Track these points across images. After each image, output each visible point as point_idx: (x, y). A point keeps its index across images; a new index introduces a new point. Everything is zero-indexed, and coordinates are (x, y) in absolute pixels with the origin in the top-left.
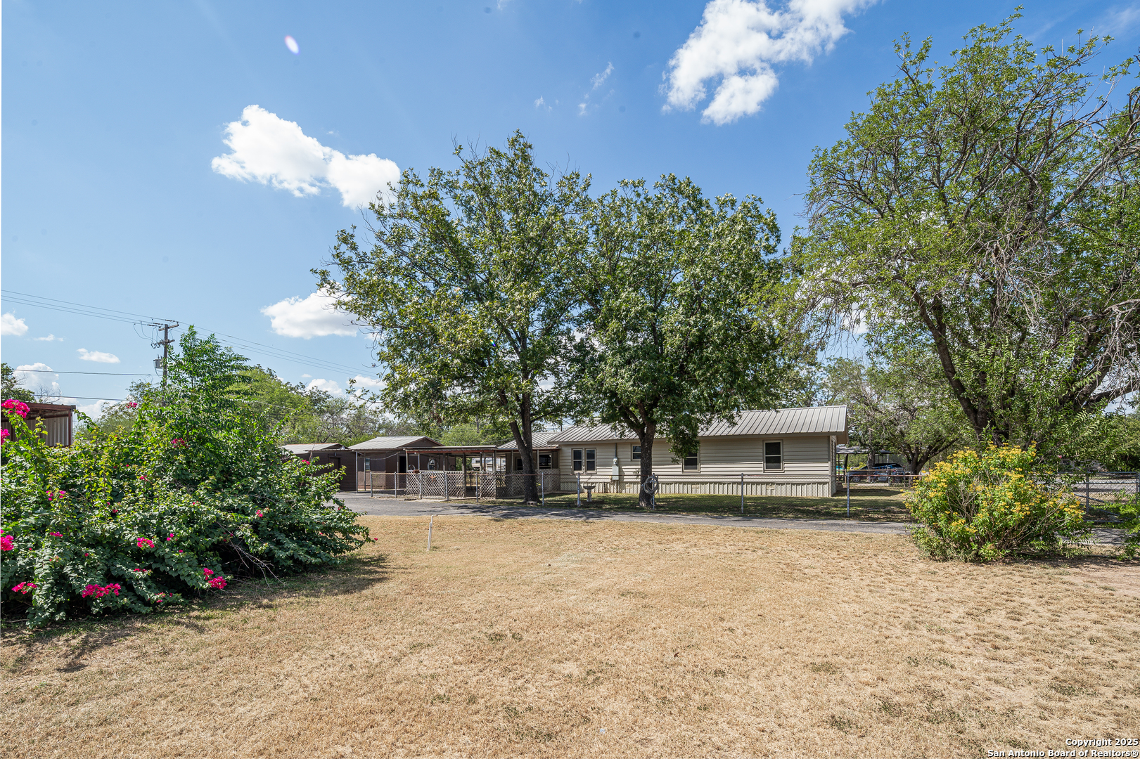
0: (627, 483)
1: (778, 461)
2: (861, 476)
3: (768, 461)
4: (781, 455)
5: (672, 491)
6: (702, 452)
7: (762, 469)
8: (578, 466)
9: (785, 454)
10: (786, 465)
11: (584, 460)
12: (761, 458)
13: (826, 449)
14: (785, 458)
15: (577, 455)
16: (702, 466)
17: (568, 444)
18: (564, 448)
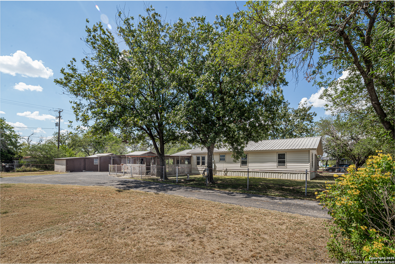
0: (217, 171)
1: (284, 162)
2: (333, 170)
3: (279, 162)
4: (285, 160)
5: (236, 175)
6: (249, 158)
7: (276, 166)
8: (198, 163)
9: (287, 159)
10: (287, 164)
11: (201, 161)
12: (276, 161)
13: (308, 157)
14: (287, 161)
15: (198, 158)
16: (249, 164)
17: (195, 154)
18: (193, 156)
